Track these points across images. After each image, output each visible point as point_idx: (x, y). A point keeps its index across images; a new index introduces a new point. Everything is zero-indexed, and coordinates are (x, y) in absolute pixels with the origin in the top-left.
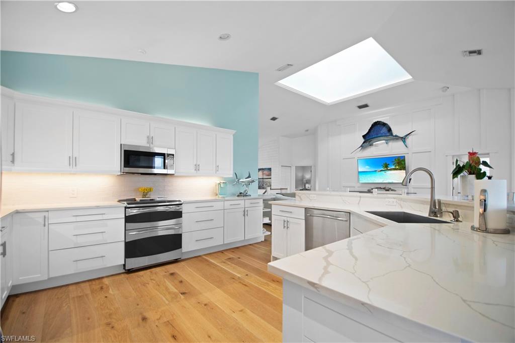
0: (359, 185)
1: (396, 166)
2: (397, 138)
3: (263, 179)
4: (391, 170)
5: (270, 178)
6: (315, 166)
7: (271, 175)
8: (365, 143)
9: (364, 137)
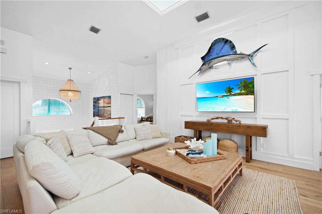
0: (197, 114)
1: (241, 90)
2: (243, 56)
3: (104, 107)
4: (235, 95)
5: (110, 107)
6: (156, 95)
7: (110, 103)
8: (204, 66)
9: (203, 58)
